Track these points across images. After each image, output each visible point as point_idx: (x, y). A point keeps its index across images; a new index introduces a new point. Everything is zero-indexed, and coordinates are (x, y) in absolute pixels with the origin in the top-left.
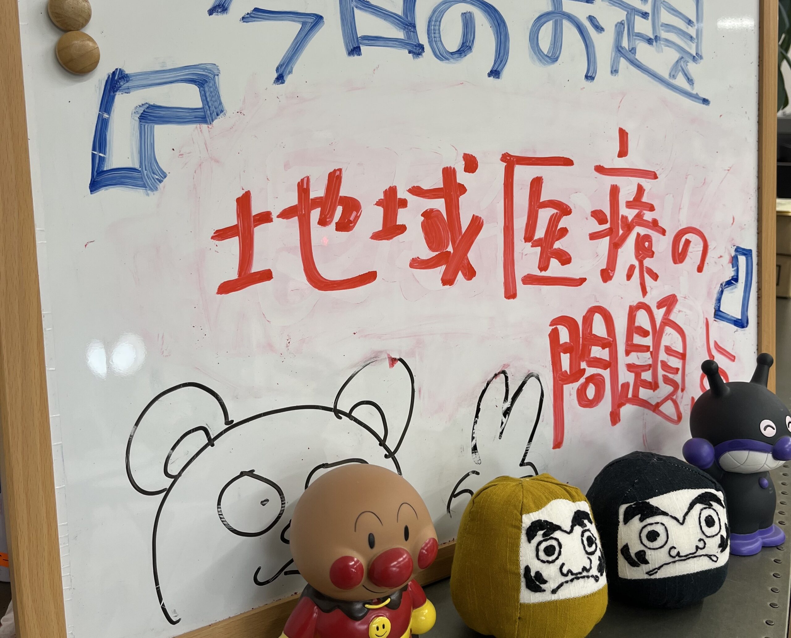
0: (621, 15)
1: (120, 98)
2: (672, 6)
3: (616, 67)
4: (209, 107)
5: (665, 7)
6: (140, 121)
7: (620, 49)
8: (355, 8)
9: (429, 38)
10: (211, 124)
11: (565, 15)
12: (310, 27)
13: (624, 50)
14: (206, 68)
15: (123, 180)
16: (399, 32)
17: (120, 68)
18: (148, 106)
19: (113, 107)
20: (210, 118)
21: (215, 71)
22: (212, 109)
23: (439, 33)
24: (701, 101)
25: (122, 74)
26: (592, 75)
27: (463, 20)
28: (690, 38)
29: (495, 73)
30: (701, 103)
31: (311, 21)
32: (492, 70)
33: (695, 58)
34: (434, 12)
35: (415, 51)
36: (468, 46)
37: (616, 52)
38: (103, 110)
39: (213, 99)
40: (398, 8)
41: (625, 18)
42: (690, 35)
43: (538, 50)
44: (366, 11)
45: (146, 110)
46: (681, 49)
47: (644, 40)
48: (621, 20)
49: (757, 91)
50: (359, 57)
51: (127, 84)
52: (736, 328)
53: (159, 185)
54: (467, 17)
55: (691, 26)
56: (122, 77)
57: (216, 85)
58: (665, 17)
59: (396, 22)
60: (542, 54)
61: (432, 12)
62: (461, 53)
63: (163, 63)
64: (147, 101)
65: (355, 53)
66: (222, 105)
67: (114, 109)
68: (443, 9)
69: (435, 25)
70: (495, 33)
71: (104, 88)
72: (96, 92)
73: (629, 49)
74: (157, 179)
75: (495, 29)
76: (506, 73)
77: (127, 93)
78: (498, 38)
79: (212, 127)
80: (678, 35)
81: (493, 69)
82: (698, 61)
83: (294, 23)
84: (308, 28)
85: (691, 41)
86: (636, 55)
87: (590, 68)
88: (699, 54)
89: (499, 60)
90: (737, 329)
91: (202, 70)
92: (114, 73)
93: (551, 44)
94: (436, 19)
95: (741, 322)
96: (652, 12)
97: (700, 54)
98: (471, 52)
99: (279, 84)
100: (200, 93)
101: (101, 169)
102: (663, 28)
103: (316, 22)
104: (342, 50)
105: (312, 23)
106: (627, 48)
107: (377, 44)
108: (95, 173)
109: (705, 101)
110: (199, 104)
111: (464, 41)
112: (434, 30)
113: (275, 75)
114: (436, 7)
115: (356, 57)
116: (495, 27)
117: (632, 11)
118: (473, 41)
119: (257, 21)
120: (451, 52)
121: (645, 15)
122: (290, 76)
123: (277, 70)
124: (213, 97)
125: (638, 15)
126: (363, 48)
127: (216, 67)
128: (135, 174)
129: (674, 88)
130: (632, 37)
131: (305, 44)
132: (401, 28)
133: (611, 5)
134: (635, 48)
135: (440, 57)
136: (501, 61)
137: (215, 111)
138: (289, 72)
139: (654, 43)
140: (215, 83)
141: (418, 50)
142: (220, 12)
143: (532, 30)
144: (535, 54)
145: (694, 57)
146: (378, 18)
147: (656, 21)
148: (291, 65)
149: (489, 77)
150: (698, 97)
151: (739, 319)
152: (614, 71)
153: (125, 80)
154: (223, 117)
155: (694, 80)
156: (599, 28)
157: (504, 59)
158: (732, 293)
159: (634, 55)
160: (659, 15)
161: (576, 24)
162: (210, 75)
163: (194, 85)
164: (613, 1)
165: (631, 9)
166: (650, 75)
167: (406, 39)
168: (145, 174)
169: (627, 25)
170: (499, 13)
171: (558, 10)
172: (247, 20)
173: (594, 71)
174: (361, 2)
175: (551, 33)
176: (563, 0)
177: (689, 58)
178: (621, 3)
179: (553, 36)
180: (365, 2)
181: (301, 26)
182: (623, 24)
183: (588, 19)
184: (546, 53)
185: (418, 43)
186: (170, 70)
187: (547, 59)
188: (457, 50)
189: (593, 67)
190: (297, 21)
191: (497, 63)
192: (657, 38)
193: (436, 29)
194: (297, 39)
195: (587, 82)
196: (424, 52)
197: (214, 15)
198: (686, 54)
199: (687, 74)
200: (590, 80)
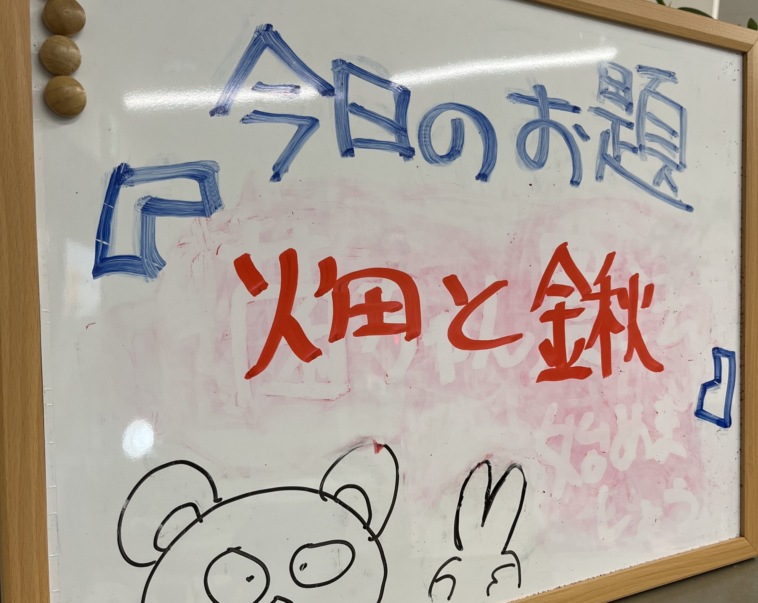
0: (607, 125)
1: (124, 190)
2: (657, 118)
3: (601, 173)
4: (208, 201)
5: (649, 118)
6: (142, 213)
7: (605, 156)
8: (349, 113)
9: (419, 142)
10: (209, 217)
11: (552, 124)
12: (306, 128)
13: (609, 157)
14: (207, 165)
15: (123, 267)
16: (391, 136)
18: (150, 198)
19: (117, 199)
20: (209, 211)
21: (214, 168)
22: (211, 203)
23: (430, 138)
24: (685, 208)
25: (127, 169)
26: (578, 180)
27: (452, 125)
28: (672, 147)
29: (483, 176)
30: (684, 210)
31: (308, 123)
32: (480, 174)
33: (679, 167)
34: (425, 118)
35: (406, 154)
36: (457, 151)
37: (601, 159)
38: (108, 201)
39: (212, 194)
40: (391, 113)
41: (610, 128)
42: (674, 144)
43: (525, 156)
44: (360, 115)
45: (148, 202)
46: (665, 158)
47: (629, 148)
48: (606, 129)
49: (741, 200)
50: (352, 158)
51: (132, 178)
52: (719, 427)
53: (158, 272)
54: (456, 123)
55: (675, 137)
56: (127, 171)
57: (215, 180)
58: (649, 127)
59: (387, 126)
60: (528, 159)
61: (423, 118)
62: (450, 157)
63: (166, 159)
64: (150, 194)
65: (348, 154)
66: (220, 199)
67: (118, 201)
68: (433, 115)
69: (425, 130)
70: (484, 138)
71: (109, 181)
72: (102, 185)
73: (614, 156)
74: (157, 267)
76: (494, 176)
77: (132, 186)
78: (486, 143)
79: (210, 220)
80: (661, 144)
81: (481, 171)
82: (682, 170)
83: (291, 125)
84: (304, 129)
85: (675, 150)
86: (621, 162)
87: (575, 173)
88: (682, 163)
89: (487, 164)
90: (720, 429)
91: (203, 167)
92: (119, 167)
93: (538, 150)
94: (426, 125)
95: (724, 422)
96: (637, 122)
97: (684, 163)
98: (461, 156)
99: (276, 182)
100: (200, 188)
101: (104, 256)
102: (647, 138)
103: (312, 125)
104: (336, 152)
105: (308, 125)
106: (612, 156)
107: (369, 146)
108: (98, 259)
109: (689, 208)
110: (199, 198)
111: (454, 145)
112: (425, 134)
113: (272, 173)
114: (427, 113)
115: (349, 158)
116: (484, 134)
117: (617, 121)
118: (462, 146)
119: (257, 122)
120: (440, 155)
121: (630, 125)
122: (285, 174)
123: (274, 168)
124: (212, 191)
125: (623, 125)
126: (355, 150)
127: (216, 164)
128: (136, 262)
129: (658, 195)
130: (617, 145)
131: (300, 145)
132: (394, 133)
133: (597, 115)
134: (620, 156)
135: (430, 160)
136: (489, 166)
137: (213, 205)
138: (285, 170)
139: (639, 152)
140: (214, 178)
141: (408, 153)
142: (221, 113)
143: (519, 138)
144: (522, 159)
145: (678, 165)
146: (371, 122)
147: (641, 130)
148: (287, 164)
149: (477, 180)
150: (681, 203)
151: (722, 419)
152: (599, 177)
153: (129, 174)
154: (221, 211)
155: (677, 188)
156: (585, 136)
157: (492, 162)
158: (715, 393)
159: (619, 163)
160: (644, 125)
161: (563, 132)
162: (210, 171)
163: (194, 181)
164: (599, 111)
165: (617, 119)
166: (634, 181)
167: (398, 143)
168: (145, 262)
169: (612, 134)
170: (488, 120)
171: (544, 118)
172: (246, 121)
173: (579, 176)
174: (356, 107)
175: (538, 139)
176: (550, 109)
177: (673, 167)
178: (607, 114)
179: (540, 143)
180: (359, 107)
181: (297, 128)
182: (608, 133)
183: (574, 127)
184: (532, 158)
185: (409, 146)
186: (172, 165)
187: (534, 164)
188: (447, 154)
189: (578, 173)
190: (295, 124)
191: (485, 167)
192: (641, 147)
193: (427, 134)
194: (294, 140)
195: (572, 187)
196: (415, 155)
197: (215, 116)
198: (669, 162)
199: (670, 181)
200: (575, 185)
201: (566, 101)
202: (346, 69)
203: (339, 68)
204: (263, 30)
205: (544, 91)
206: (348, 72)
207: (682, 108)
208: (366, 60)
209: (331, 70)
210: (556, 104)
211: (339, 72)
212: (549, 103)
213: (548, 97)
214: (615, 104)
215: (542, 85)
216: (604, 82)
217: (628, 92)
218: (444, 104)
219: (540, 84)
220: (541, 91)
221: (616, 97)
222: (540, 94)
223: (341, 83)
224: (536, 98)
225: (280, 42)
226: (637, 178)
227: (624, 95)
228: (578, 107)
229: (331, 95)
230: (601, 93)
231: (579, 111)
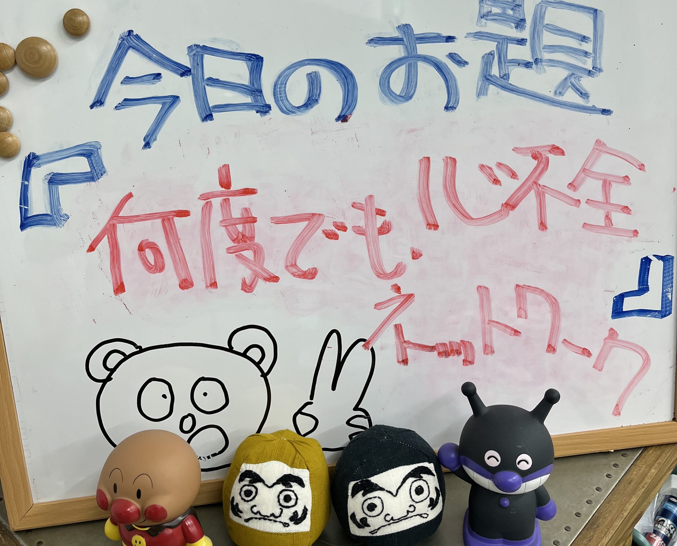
0: (491, 46)
1: (34, 171)
2: (559, 27)
3: (484, 92)
4: (95, 170)
5: (549, 30)
6: (49, 184)
7: (488, 77)
8: (206, 86)
9: (275, 98)
10: (97, 181)
11: (420, 58)
12: (169, 105)
13: (494, 77)
14: (92, 145)
15: (40, 222)
16: (246, 98)
17: (32, 152)
18: (53, 174)
19: (30, 177)
20: (97, 178)
21: (98, 146)
22: (98, 172)
23: (285, 93)
24: (600, 112)
25: (34, 156)
26: (454, 105)
27: (308, 79)
28: (582, 54)
29: (343, 118)
30: (599, 114)
31: (170, 101)
32: (339, 116)
34: (279, 77)
35: (262, 110)
36: (314, 99)
37: (483, 81)
38: (25, 179)
39: (98, 165)
40: (245, 80)
41: (494, 49)
42: (584, 50)
43: (389, 92)
44: (216, 86)
45: (52, 177)
46: (571, 67)
47: (520, 65)
48: (490, 51)
50: (211, 121)
51: (38, 161)
53: (64, 223)
54: (312, 76)
55: (587, 42)
57: (99, 156)
58: (548, 39)
59: (243, 91)
60: (393, 95)
61: (278, 77)
62: (307, 106)
63: (61, 145)
64: (53, 171)
65: (208, 119)
66: (105, 168)
67: (31, 179)
68: (288, 74)
69: (280, 88)
70: (342, 84)
71: (23, 165)
72: (19, 168)
73: (500, 76)
74: (63, 220)
75: (342, 81)
76: (354, 117)
77: (39, 167)
78: (345, 88)
79: (99, 183)
80: (566, 54)
81: (341, 114)
82: (595, 75)
83: (156, 104)
84: (167, 106)
85: (585, 56)
86: (510, 80)
88: (597, 68)
89: (347, 107)
91: (89, 147)
92: (29, 156)
93: (404, 84)
94: (281, 83)
96: (531, 37)
97: (599, 67)
98: (319, 103)
99: (147, 149)
100: (88, 162)
101: (27, 216)
102: (545, 50)
103: (174, 102)
104: (198, 119)
105: (170, 102)
106: (498, 76)
107: (227, 110)
108: (23, 218)
109: (605, 112)
111: (311, 96)
112: (280, 91)
113: (143, 143)
114: (281, 73)
115: (209, 122)
117: (504, 41)
118: (319, 95)
119: (127, 108)
120: (297, 106)
121: (521, 42)
122: (155, 142)
123: (144, 139)
124: (97, 163)
125: (512, 43)
126: (214, 114)
127: (98, 143)
128: (48, 218)
129: (561, 104)
130: (504, 65)
131: (165, 118)
132: (250, 95)
133: (476, 39)
134: (508, 74)
135: (287, 112)
136: (349, 107)
137: (100, 173)
138: (154, 140)
139: (534, 66)
140: (98, 154)
141: (265, 109)
142: (99, 106)
143: (382, 77)
144: (387, 96)
145: (590, 71)
146: (227, 90)
147: (537, 44)
148: (155, 135)
149: (337, 121)
150: (595, 109)
153: (36, 159)
154: (106, 176)
155: (589, 94)
156: (462, 63)
157: (352, 105)
159: (507, 81)
160: (541, 39)
161: (434, 63)
162: (94, 149)
163: (83, 157)
164: (479, 35)
165: (503, 39)
166: (527, 96)
167: (254, 102)
168: (55, 217)
169: (498, 54)
170: (346, 68)
171: (411, 54)
172: (119, 108)
173: (455, 101)
174: (212, 80)
175: (404, 75)
176: (417, 45)
177: (583, 73)
178: (490, 36)
179: (407, 78)
180: (215, 80)
181: (161, 106)
182: (492, 54)
183: (448, 56)
184: (398, 94)
185: (265, 104)
186: (66, 149)
187: (399, 98)
188: (303, 104)
189: (455, 98)
190: (159, 103)
191: (345, 109)
192: (537, 61)
193: (282, 91)
194: (159, 116)
195: (447, 113)
196: (271, 110)
197: (94, 109)
198: (577, 70)
199: (580, 88)
200: (450, 110)
201: (438, 33)
202: (200, 51)
203: (194, 52)
204: (125, 36)
205: (409, 29)
206: (202, 53)
207: (596, 11)
208: (218, 40)
209: (187, 55)
210: (425, 39)
211: (194, 55)
212: (416, 39)
213: (415, 33)
214: (501, 25)
215: (407, 24)
216: (485, 6)
217: (519, 9)
218: (298, 62)
219: (404, 23)
220: (406, 29)
221: (501, 17)
222: (404, 33)
223: (197, 63)
224: (400, 37)
225: (140, 42)
226: (532, 92)
227: (513, 13)
228: (452, 37)
229: (188, 74)
230: (482, 18)
231: (454, 40)
